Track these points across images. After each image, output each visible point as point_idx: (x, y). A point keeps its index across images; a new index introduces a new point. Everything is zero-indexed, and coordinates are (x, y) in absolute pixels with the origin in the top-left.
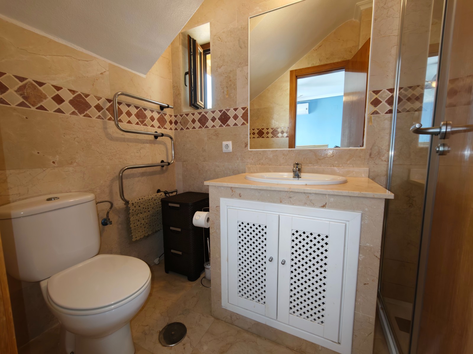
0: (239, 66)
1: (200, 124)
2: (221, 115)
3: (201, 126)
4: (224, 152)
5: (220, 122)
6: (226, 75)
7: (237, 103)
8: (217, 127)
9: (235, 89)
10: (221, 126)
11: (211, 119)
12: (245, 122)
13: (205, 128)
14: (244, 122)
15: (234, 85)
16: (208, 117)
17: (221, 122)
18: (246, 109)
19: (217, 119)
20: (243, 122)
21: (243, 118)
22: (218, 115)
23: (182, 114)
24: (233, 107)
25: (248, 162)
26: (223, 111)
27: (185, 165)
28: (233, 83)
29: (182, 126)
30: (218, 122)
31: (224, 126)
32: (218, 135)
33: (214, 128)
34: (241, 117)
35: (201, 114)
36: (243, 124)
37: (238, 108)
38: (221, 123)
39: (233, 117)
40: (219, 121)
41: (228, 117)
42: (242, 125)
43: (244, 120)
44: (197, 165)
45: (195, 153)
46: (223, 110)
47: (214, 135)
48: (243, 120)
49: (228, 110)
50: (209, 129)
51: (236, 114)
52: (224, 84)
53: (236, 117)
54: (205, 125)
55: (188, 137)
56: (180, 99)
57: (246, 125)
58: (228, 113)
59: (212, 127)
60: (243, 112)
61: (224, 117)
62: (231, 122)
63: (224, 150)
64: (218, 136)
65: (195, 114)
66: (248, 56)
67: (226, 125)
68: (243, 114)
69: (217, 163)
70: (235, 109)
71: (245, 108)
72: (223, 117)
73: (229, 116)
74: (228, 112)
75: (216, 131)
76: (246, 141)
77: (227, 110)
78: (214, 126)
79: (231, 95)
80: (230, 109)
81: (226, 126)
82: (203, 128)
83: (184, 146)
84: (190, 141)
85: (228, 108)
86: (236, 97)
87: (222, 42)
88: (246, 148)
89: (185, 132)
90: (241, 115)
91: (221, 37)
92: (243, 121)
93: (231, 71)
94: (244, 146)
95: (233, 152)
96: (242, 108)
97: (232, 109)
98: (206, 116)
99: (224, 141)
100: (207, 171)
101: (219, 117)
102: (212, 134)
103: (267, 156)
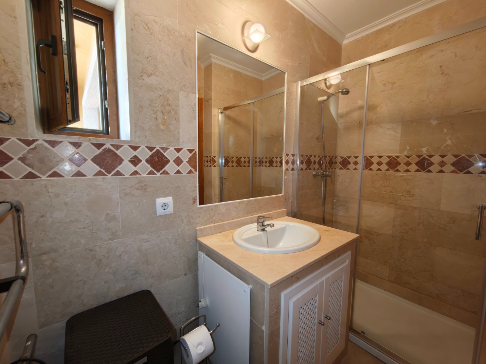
0: (183, 88)
1: (98, 167)
2: (151, 156)
3: (104, 171)
4: (158, 214)
5: (149, 166)
6: (160, 93)
7: (181, 141)
8: (145, 175)
9: (177, 120)
10: (151, 173)
11: (129, 159)
12: (193, 170)
13: (115, 175)
14: (191, 170)
15: (176, 113)
16: (121, 156)
17: (151, 166)
18: (194, 152)
19: (144, 161)
20: (189, 170)
21: (190, 164)
22: (144, 154)
23: (31, 139)
24: (173, 146)
25: (197, 223)
26: (155, 150)
27: (48, 263)
28: (172, 109)
29: (30, 170)
30: (144, 167)
31: (158, 174)
32: (145, 187)
33: (137, 176)
34: (187, 162)
35: (103, 148)
36: (190, 172)
37: (182, 149)
38: (151, 169)
39: (174, 161)
40: (147, 164)
41: (165, 160)
42: (188, 173)
43: (192, 166)
44: (91, 250)
45: (84, 228)
46: (155, 148)
47: (138, 189)
48: (189, 167)
49: (166, 149)
50: (126, 178)
51: (178, 157)
52: (157, 105)
53: (178, 161)
54: (114, 169)
55: (57, 195)
56: (21, 99)
57: (194, 173)
58: (165, 154)
59: (131, 175)
60: (190, 156)
61: (158, 158)
62: (171, 167)
63: (160, 211)
64: (145, 189)
65: (83, 146)
66: (195, 82)
67: (161, 172)
68: (190, 158)
69: (145, 236)
70: (178, 150)
71: (193, 150)
72: (156, 160)
73: (167, 158)
74: (165, 152)
75: (141, 182)
76: (194, 196)
77: (163, 148)
78: (136, 173)
79: (171, 126)
80: (169, 148)
81: (161, 174)
82: (109, 176)
83: (42, 216)
84: (66, 204)
85: (164, 146)
86: (179, 133)
87: (151, 34)
88: (195, 205)
89: (44, 182)
90: (188, 160)
91: (150, 26)
92: (191, 168)
93: (170, 91)
94: (191, 201)
95: (174, 213)
96: (188, 150)
97: (172, 148)
98: (116, 154)
99: (159, 197)
100: (120, 256)
101: (147, 158)
102: (132, 187)
103: (220, 211)
